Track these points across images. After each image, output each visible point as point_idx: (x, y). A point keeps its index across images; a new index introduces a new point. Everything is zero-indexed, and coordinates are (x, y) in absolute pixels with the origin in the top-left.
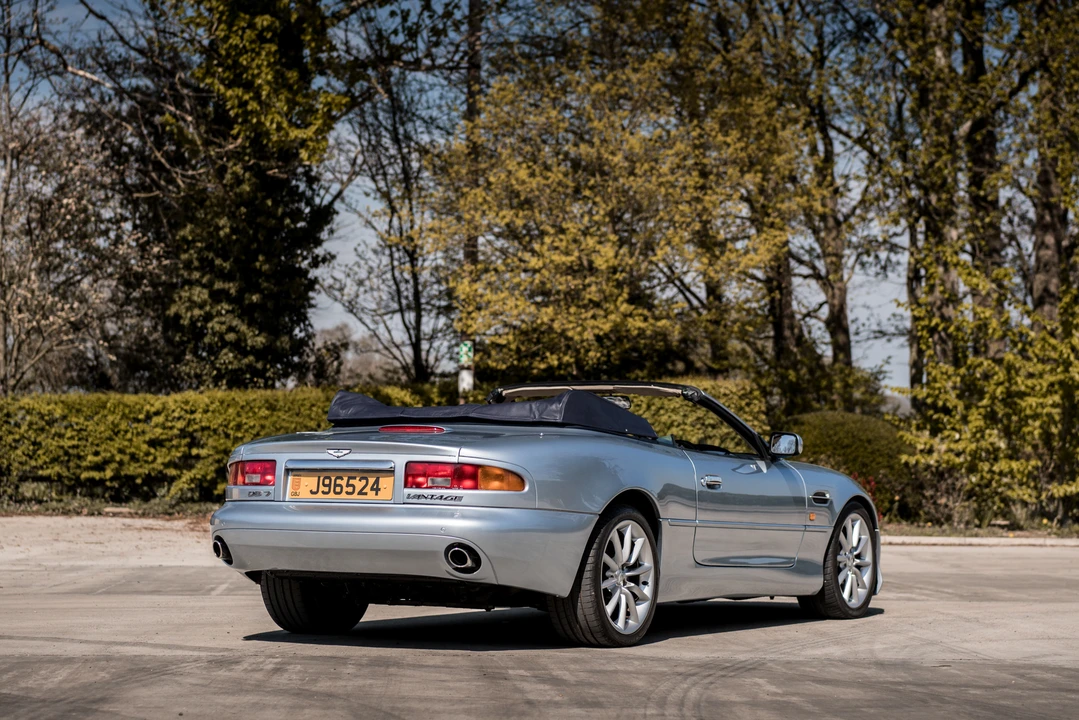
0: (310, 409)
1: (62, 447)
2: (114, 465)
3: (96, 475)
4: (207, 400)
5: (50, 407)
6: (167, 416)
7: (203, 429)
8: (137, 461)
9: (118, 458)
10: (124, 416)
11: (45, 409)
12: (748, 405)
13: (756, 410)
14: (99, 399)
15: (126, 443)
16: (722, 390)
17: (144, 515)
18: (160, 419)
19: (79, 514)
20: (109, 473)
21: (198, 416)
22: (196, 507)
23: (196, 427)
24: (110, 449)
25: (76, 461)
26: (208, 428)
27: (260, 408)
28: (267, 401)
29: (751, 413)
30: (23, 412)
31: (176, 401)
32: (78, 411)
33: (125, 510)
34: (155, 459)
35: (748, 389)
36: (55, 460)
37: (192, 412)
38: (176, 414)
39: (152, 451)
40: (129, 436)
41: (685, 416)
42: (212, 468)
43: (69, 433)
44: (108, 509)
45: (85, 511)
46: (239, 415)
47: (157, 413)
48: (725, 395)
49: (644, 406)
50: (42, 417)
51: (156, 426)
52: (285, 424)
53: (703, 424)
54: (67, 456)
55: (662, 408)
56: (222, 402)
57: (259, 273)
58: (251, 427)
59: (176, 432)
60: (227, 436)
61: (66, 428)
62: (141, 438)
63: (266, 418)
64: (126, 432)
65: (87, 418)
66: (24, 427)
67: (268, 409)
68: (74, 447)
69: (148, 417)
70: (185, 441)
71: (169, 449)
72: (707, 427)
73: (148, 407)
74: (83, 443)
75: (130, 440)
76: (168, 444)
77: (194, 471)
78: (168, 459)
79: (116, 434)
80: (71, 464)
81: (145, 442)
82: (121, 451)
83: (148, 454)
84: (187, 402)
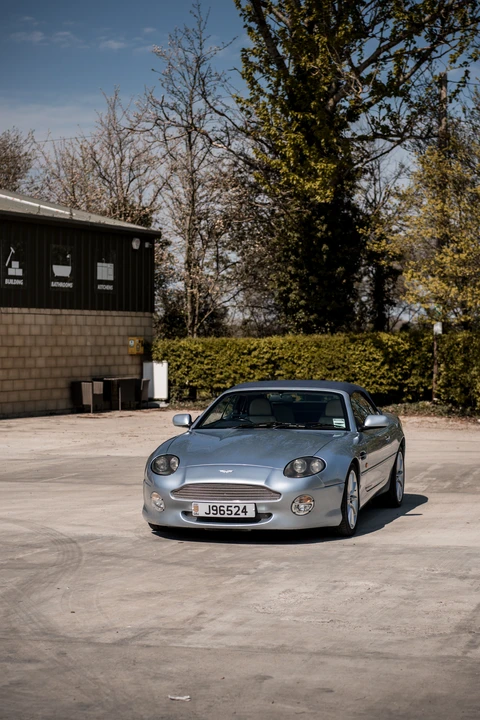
0: (340, 347)
1: (203, 369)
2: (230, 380)
3: (222, 386)
4: (281, 341)
5: (196, 346)
6: (260, 351)
7: (280, 359)
8: (244, 377)
9: (233, 376)
10: (236, 351)
11: (193, 347)
14: (222, 341)
18: (255, 353)
20: (228, 384)
21: (277, 351)
23: (276, 357)
24: (229, 371)
25: (211, 377)
26: (283, 358)
27: (311, 347)
28: (316, 342)
30: (181, 349)
31: (265, 343)
32: (211, 348)
34: (254, 376)
36: (199, 377)
37: (274, 349)
38: (265, 350)
39: (252, 372)
40: (239, 363)
43: (206, 362)
46: (299, 350)
47: (255, 349)
50: (192, 352)
51: (255, 357)
52: (325, 356)
54: (206, 375)
56: (290, 343)
59: (265, 360)
60: (294, 363)
61: (205, 358)
62: (246, 364)
63: (315, 352)
64: (238, 361)
65: (217, 352)
66: (182, 358)
67: (316, 347)
68: (209, 369)
69: (249, 353)
70: (270, 366)
71: (262, 370)
73: (249, 346)
74: (214, 367)
75: (240, 366)
76: (261, 368)
78: (261, 376)
79: (232, 361)
80: (208, 379)
81: (248, 366)
82: (235, 372)
83: (250, 373)
84: (270, 343)
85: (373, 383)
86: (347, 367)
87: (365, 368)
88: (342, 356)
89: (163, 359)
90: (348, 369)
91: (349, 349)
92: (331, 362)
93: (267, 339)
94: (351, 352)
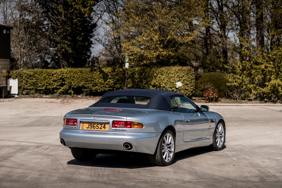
0: (90, 73)
1: (33, 82)
2: (45, 86)
3: (41, 88)
4: (66, 71)
5: (30, 73)
6: (57, 75)
8: (50, 85)
9: (46, 84)
10: (47, 75)
12: (190, 72)
13: (192, 73)
14: (41, 71)
15: (48, 81)
16: (183, 69)
17: (52, 98)
18: (56, 75)
19: (37, 97)
20: (44, 88)
21: (64, 75)
22: (64, 96)
23: (64, 77)
24: (44, 82)
25: (36, 85)
26: (67, 77)
27: (78, 73)
28: (80, 71)
29: (190, 74)
30: (24, 74)
31: (59, 71)
32: (37, 73)
33: (48, 96)
34: (55, 85)
35: (190, 69)
36: (31, 85)
37: (63, 74)
38: (59, 74)
39: (54, 83)
40: (48, 79)
41: (175, 75)
42: (68, 87)
43: (34, 79)
44: (44, 96)
45: (39, 97)
46: (74, 74)
47: (55, 74)
48: (184, 70)
49: (166, 72)
50: (28, 75)
51: (55, 77)
52: (84, 76)
53: (179, 77)
54: (34, 84)
55: (170, 73)
56: (70, 71)
57: (78, 40)
58: (77, 77)
59: (59, 78)
60: (71, 79)
61: (34, 77)
62: (51, 80)
63: (80, 75)
64: (48, 78)
65: (39, 75)
66: (24, 77)
67: (80, 73)
68: (36, 82)
69: (53, 75)
70: (61, 80)
71: (58, 82)
72: (180, 77)
73: (52, 73)
74: (38, 81)
75: (49, 80)
76: (57, 81)
77: (64, 87)
78: (57, 84)
79: (45, 79)
80: (35, 86)
81: (52, 81)
82: (47, 83)
83: (53, 83)
84: (61, 71)
85: (103, 87)
86: (93, 81)
87: (100, 81)
88: (91, 76)
89: (16, 78)
90: (94, 81)
91: (94, 74)
92: (87, 79)
93: (59, 70)
94: (95, 75)
